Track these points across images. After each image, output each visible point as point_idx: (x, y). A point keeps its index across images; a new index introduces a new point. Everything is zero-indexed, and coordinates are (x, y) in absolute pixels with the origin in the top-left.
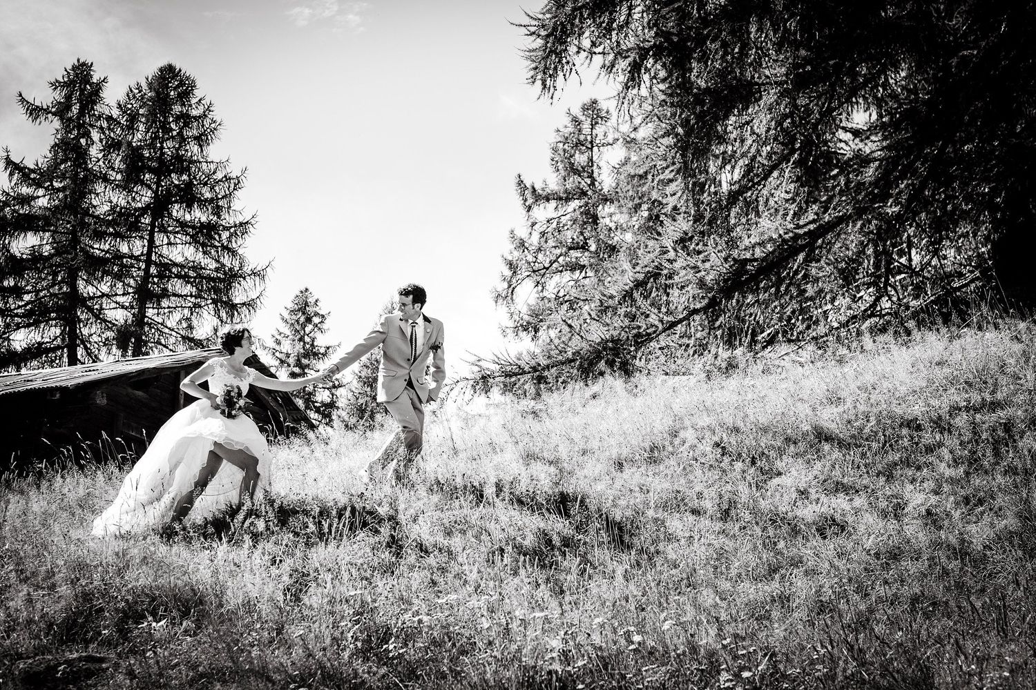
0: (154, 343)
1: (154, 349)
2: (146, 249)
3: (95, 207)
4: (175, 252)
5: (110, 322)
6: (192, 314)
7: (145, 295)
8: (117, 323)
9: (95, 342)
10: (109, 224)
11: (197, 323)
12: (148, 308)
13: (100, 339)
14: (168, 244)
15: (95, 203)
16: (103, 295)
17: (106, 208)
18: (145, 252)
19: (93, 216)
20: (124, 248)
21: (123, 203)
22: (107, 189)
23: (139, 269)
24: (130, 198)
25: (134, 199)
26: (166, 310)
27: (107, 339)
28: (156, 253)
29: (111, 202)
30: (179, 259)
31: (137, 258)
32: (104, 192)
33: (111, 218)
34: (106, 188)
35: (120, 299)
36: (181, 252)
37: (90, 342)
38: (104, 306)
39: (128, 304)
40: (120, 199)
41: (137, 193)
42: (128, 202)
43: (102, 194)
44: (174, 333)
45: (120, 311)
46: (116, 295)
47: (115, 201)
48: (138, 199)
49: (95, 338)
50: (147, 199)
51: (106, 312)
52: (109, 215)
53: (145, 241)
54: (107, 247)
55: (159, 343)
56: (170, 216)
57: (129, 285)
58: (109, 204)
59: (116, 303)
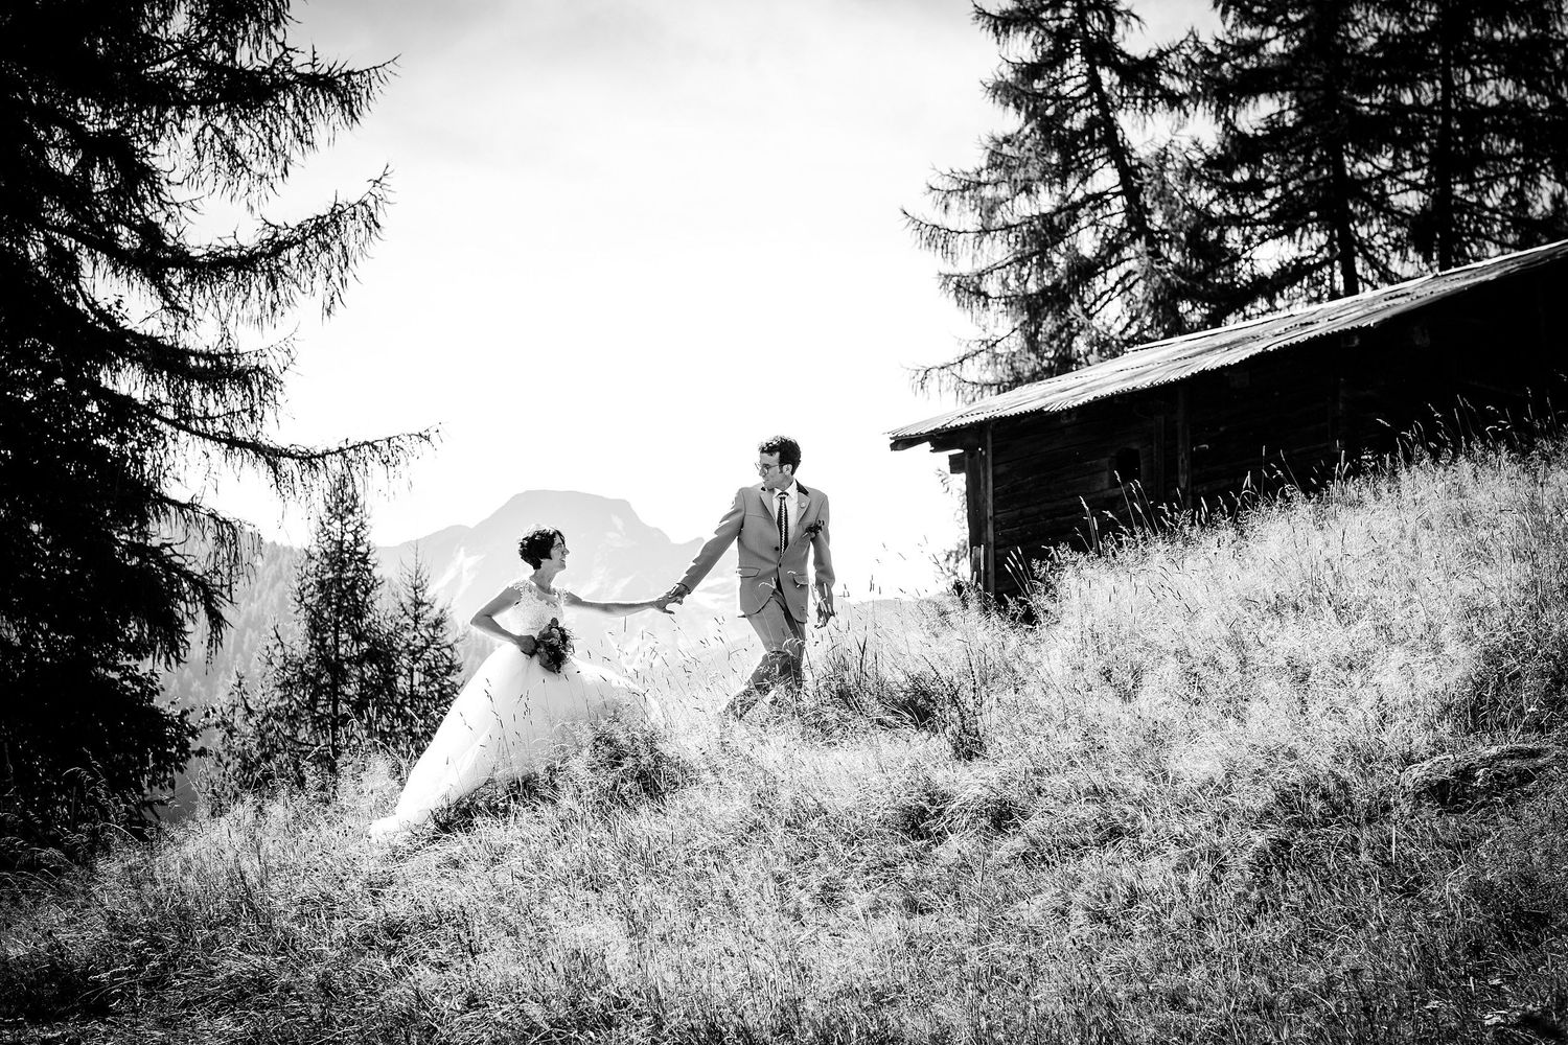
0: (1470, 234)
1: (1472, 245)
2: (1439, 94)
3: (1354, 42)
4: (1485, 92)
5: (1399, 213)
6: (1522, 184)
7: (1448, 165)
8: (1408, 212)
9: (1380, 246)
10: (1379, 64)
11: (1530, 195)
12: (1455, 183)
13: (1386, 240)
14: (1471, 82)
15: (1353, 35)
16: (1385, 173)
17: (1371, 41)
18: (1439, 99)
19: (1353, 56)
20: (1407, 98)
21: (1397, 29)
22: (1371, 12)
23: (1433, 125)
24: (1406, 21)
25: (1413, 22)
26: (1482, 184)
27: (1398, 238)
28: (1456, 98)
29: (1377, 30)
30: (1493, 101)
31: (1428, 110)
32: (1366, 18)
33: (1381, 55)
34: (1367, 11)
35: (1407, 176)
36: (1493, 91)
37: (1372, 247)
38: (1388, 190)
39: (1422, 182)
40: (1392, 23)
41: (1416, 10)
42: (1404, 27)
43: (1364, 21)
44: (1498, 216)
45: (1413, 194)
46: (1404, 170)
47: (1384, 26)
48: (1419, 19)
49: (1379, 240)
50: (1432, 18)
51: (1392, 198)
52: (1378, 52)
53: (1438, 83)
54: (1380, 99)
55: (1476, 234)
56: (1471, 37)
57: (1421, 153)
58: (1376, 34)
59: (1406, 182)
